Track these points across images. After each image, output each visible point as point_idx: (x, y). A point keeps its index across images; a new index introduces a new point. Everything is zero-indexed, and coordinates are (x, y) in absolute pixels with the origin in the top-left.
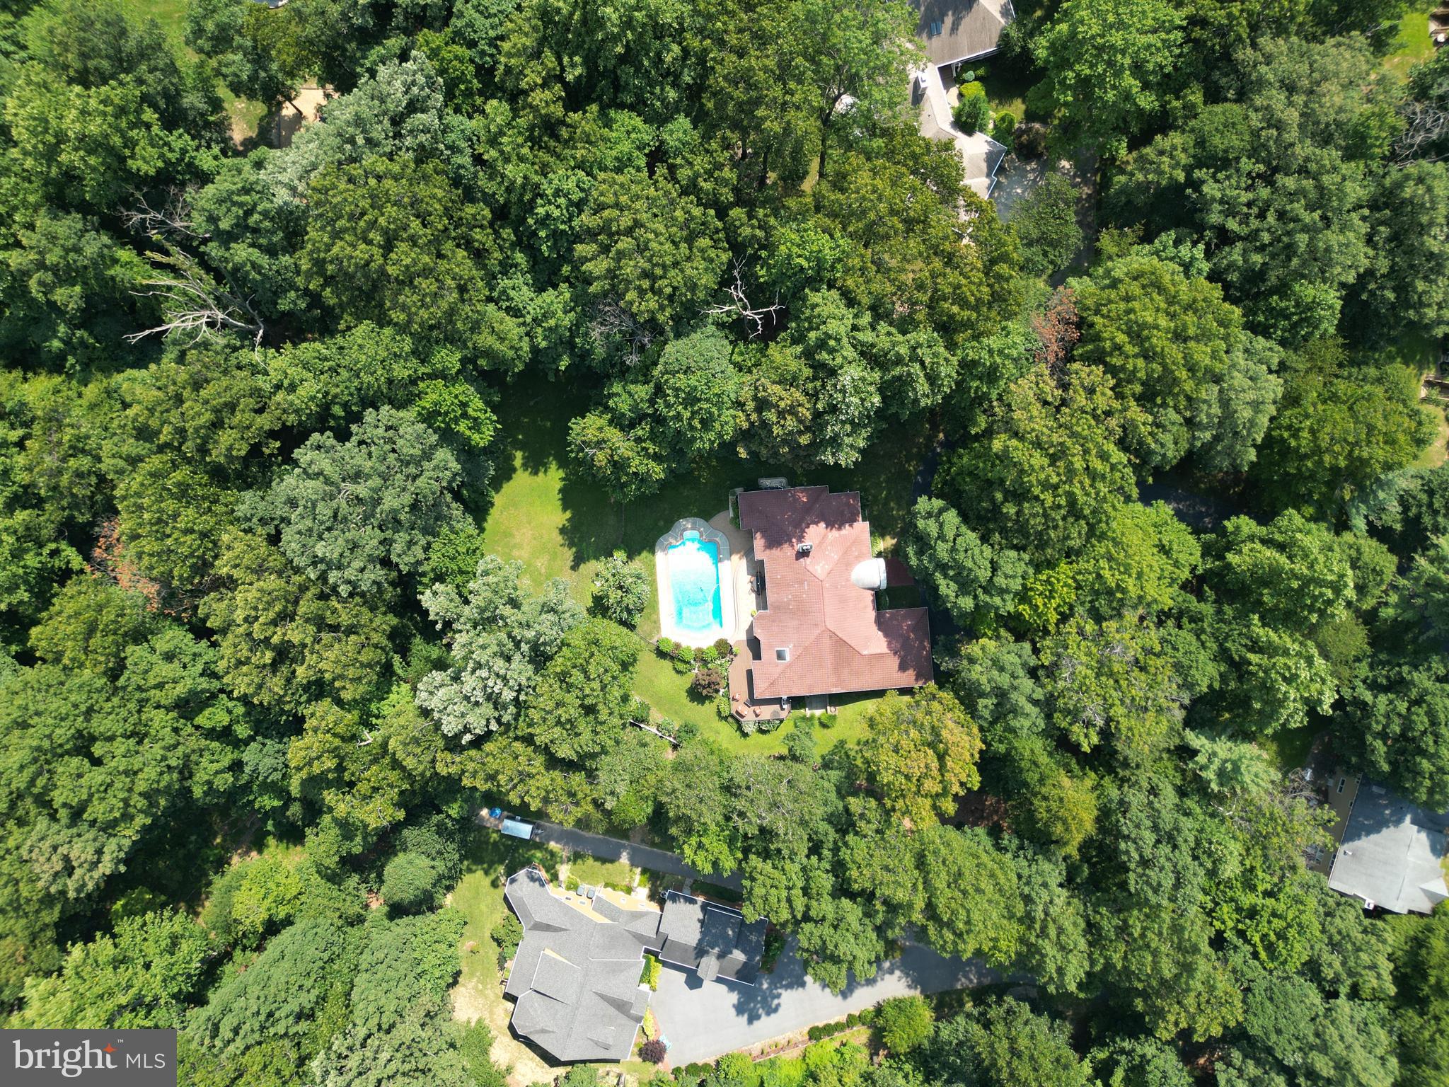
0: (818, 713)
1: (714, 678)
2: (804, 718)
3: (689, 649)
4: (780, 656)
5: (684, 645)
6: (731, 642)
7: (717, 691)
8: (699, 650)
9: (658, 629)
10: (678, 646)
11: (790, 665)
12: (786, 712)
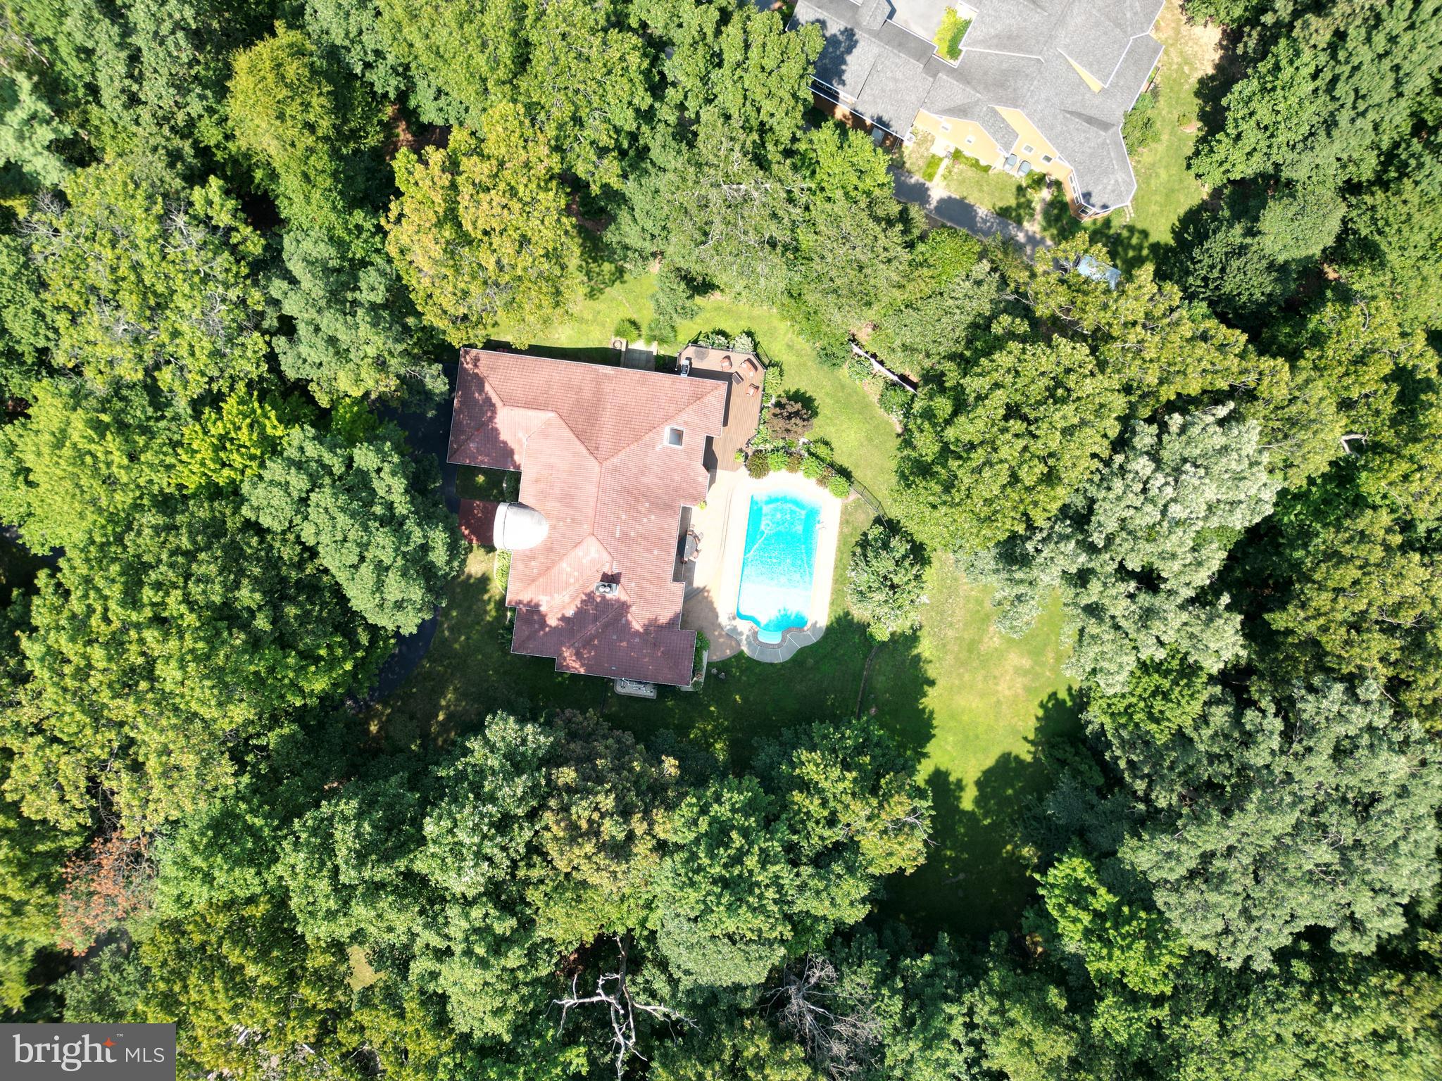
0: (639, 345)
1: (780, 424)
2: (662, 341)
3: (807, 473)
4: (678, 436)
5: (813, 480)
6: (744, 471)
7: (779, 405)
8: (792, 469)
9: (845, 511)
10: (822, 481)
11: (667, 419)
12: (686, 356)
